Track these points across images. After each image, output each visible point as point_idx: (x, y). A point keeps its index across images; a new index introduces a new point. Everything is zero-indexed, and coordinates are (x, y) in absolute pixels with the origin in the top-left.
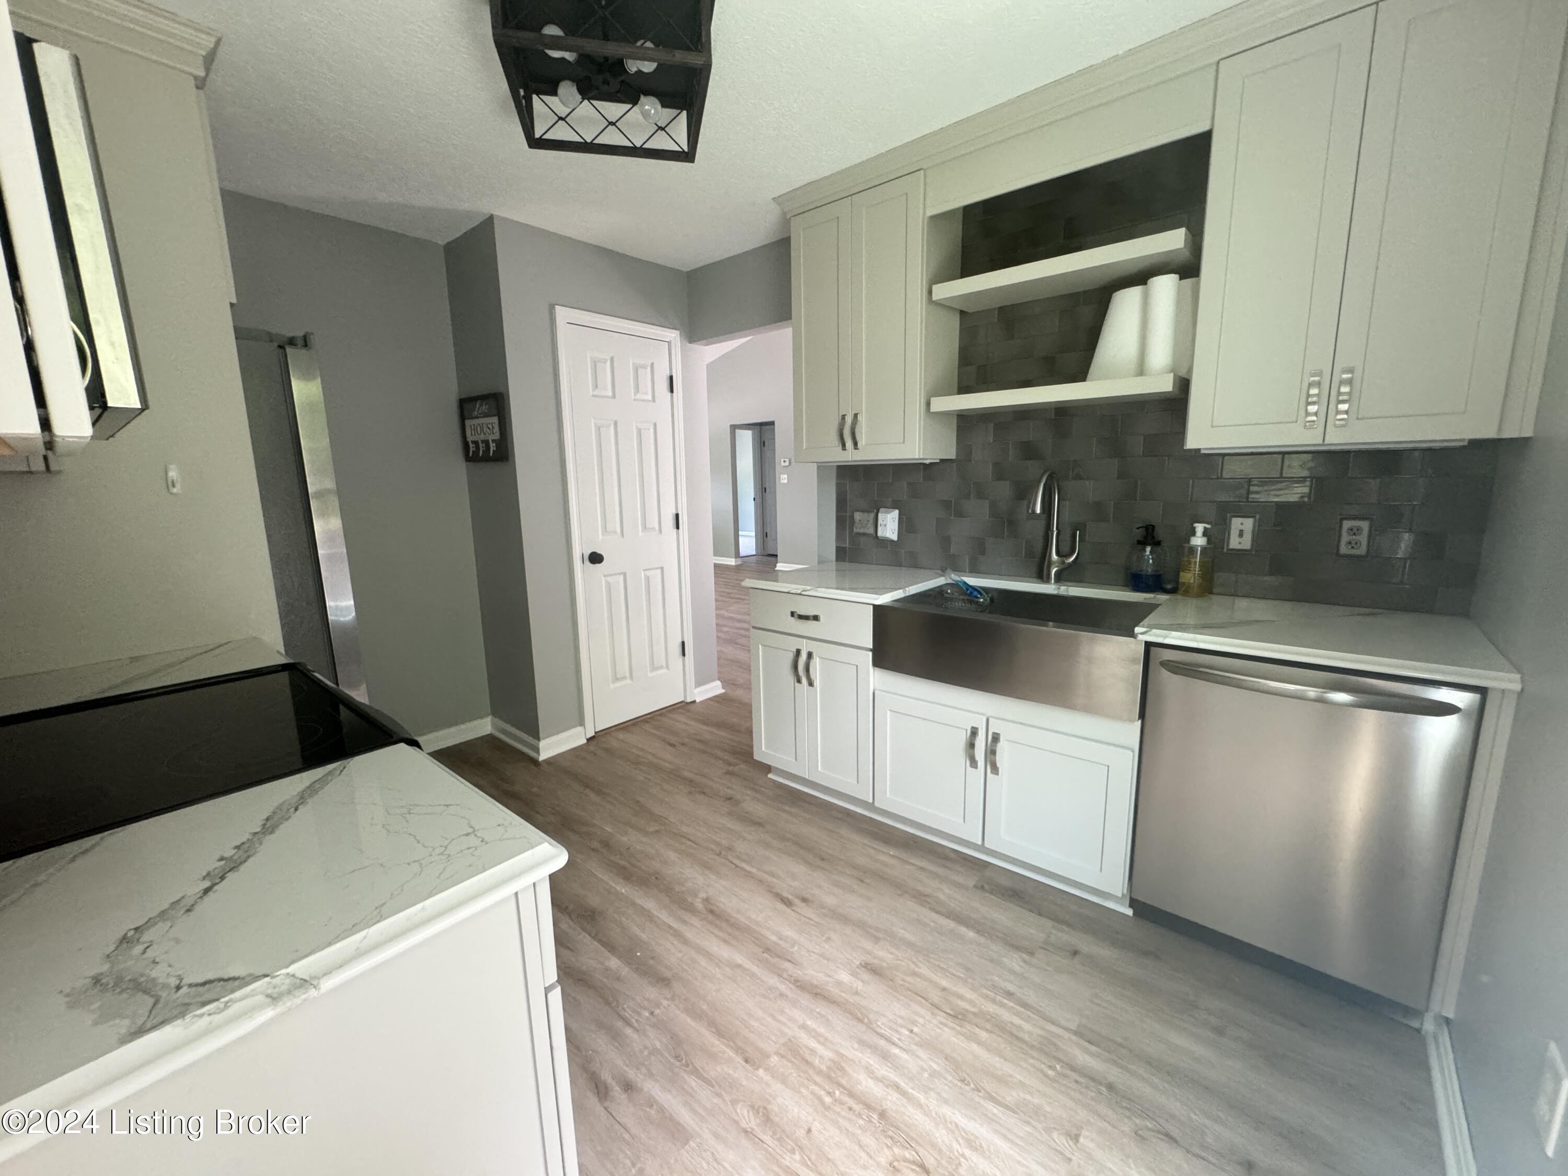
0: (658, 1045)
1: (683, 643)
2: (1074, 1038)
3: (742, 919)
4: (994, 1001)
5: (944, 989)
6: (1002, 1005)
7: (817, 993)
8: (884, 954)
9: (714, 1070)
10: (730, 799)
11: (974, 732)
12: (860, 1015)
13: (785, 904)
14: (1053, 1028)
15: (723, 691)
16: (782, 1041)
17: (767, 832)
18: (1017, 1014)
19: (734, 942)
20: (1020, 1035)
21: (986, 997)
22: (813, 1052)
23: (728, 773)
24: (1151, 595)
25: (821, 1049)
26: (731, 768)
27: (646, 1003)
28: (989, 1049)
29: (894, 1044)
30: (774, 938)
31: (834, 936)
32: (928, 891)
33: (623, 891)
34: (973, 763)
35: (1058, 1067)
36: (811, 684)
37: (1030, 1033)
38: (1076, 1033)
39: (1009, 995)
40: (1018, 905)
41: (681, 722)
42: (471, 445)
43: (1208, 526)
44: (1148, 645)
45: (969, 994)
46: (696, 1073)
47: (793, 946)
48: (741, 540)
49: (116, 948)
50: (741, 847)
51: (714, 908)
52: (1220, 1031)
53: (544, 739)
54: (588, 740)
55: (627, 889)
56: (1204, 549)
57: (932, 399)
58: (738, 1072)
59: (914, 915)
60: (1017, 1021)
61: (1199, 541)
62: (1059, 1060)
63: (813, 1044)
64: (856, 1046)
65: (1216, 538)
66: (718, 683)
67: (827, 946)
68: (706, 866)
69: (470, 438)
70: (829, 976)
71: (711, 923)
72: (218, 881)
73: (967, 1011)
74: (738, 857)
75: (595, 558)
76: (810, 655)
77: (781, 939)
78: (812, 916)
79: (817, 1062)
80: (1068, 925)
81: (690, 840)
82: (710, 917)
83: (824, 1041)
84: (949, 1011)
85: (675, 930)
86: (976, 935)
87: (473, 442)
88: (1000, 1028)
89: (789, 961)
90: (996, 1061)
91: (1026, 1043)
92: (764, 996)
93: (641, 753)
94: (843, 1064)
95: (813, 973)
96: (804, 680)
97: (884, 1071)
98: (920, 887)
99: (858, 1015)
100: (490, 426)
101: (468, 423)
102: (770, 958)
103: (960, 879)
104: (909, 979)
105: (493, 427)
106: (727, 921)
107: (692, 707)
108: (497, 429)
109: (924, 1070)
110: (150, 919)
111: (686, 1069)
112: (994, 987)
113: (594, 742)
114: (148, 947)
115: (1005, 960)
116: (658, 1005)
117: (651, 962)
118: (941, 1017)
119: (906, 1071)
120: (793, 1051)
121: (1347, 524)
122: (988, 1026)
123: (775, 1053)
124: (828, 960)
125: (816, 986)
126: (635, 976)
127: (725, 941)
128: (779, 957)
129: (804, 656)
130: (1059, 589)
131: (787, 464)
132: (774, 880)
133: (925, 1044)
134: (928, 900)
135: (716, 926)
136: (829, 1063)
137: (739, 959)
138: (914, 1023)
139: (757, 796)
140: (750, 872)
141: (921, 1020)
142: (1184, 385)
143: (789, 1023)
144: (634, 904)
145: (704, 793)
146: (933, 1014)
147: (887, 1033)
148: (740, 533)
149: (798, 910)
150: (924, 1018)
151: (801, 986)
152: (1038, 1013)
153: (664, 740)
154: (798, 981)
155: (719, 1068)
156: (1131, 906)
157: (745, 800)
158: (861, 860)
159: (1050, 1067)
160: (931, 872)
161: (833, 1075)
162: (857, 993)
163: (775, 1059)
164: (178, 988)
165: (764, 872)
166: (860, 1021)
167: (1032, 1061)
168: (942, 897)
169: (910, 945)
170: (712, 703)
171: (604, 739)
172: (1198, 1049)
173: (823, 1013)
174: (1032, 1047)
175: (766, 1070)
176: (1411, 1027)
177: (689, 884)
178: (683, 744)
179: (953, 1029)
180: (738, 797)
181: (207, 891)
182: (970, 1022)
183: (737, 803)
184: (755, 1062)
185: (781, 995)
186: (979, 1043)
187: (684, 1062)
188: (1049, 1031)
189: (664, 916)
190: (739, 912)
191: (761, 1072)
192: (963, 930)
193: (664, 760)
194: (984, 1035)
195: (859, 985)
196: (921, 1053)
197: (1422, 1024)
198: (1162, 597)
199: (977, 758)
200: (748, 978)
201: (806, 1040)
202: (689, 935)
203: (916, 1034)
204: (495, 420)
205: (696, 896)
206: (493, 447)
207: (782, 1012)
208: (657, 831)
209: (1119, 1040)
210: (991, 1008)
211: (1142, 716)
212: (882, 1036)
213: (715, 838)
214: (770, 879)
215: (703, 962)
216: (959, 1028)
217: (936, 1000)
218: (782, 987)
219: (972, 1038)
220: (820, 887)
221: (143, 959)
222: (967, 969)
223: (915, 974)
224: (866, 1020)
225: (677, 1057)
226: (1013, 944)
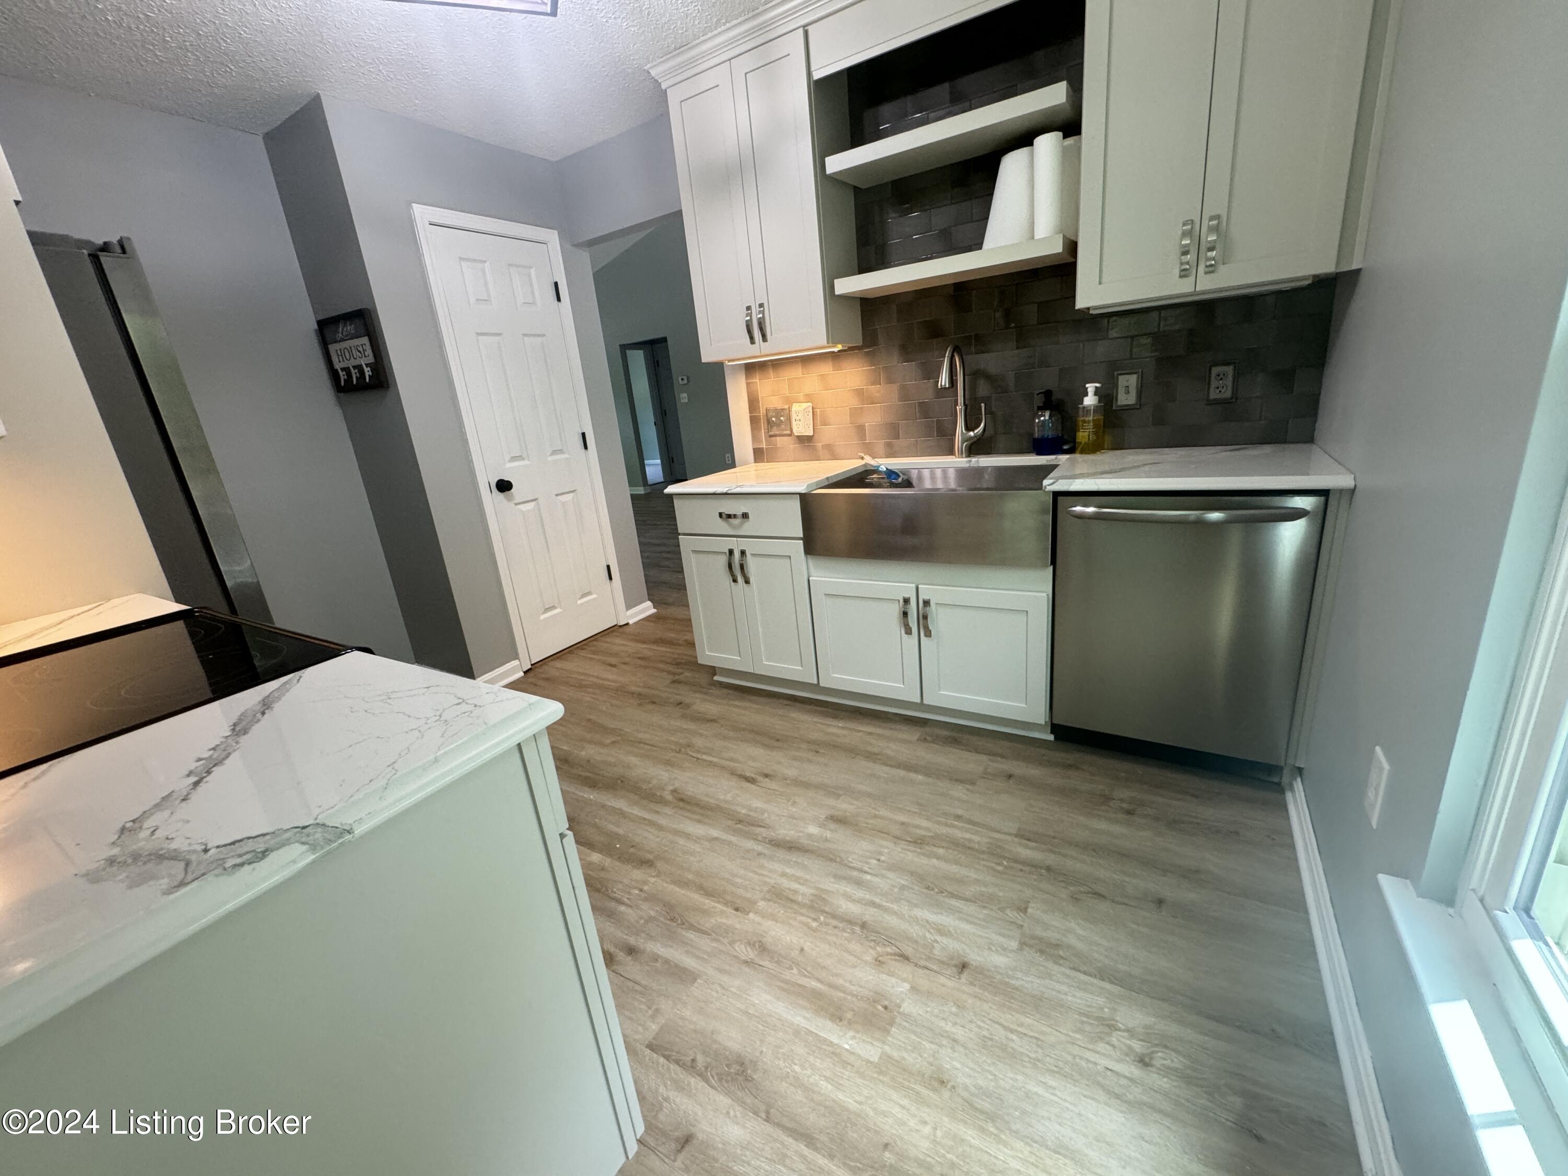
0: (652, 913)
1: (608, 567)
2: (1016, 840)
3: (712, 801)
4: (946, 825)
5: (903, 824)
6: (953, 826)
7: (791, 847)
8: (845, 806)
9: (708, 923)
10: (681, 703)
11: (906, 601)
12: (831, 856)
13: (749, 781)
14: (997, 836)
15: (654, 611)
16: (765, 889)
17: (722, 726)
18: (967, 831)
19: (706, 820)
20: (972, 845)
21: (939, 823)
22: (795, 892)
23: (674, 682)
24: (1053, 457)
25: (802, 889)
26: (677, 677)
27: (633, 883)
28: (946, 860)
29: (865, 872)
30: (744, 811)
31: (797, 799)
32: (876, 750)
33: (592, 797)
34: (909, 631)
35: (1005, 863)
36: (747, 582)
37: (979, 843)
38: (1016, 836)
39: (958, 817)
40: (958, 749)
41: (618, 644)
42: (341, 373)
43: (1098, 385)
44: (1056, 495)
45: (924, 823)
46: (692, 927)
47: (763, 814)
48: (647, 469)
49: (119, 837)
50: (699, 742)
51: (683, 796)
52: (1129, 812)
53: (479, 677)
54: (525, 672)
55: (596, 795)
56: (1096, 409)
57: (836, 281)
58: (731, 920)
59: (869, 772)
60: (968, 836)
61: (1090, 400)
62: (1005, 858)
63: (795, 886)
64: (832, 880)
65: (1106, 397)
66: (649, 603)
67: (794, 810)
68: (669, 763)
69: (338, 366)
70: (800, 832)
71: (681, 809)
72: (205, 775)
73: (924, 836)
74: (698, 752)
75: (504, 486)
76: (743, 553)
77: (751, 811)
78: (777, 788)
79: (800, 899)
80: (1003, 757)
81: (646, 744)
82: (681, 804)
83: (804, 882)
84: (909, 839)
85: (649, 821)
86: (925, 778)
87: (343, 369)
88: (955, 844)
89: (761, 826)
90: (954, 869)
91: (977, 851)
92: (743, 858)
93: (582, 677)
94: (823, 896)
95: (785, 832)
96: (740, 579)
97: (860, 894)
98: (869, 748)
99: (829, 857)
100: (361, 349)
101: (333, 348)
102: (744, 828)
103: (905, 736)
104: (871, 821)
105: (364, 351)
106: (697, 805)
107: (626, 629)
108: (369, 352)
109: (894, 886)
110: (145, 812)
111: (684, 926)
112: (945, 814)
113: (531, 674)
114: (155, 831)
115: (950, 792)
116: (645, 883)
117: (632, 850)
118: (903, 844)
119: (879, 891)
120: (778, 895)
121: (1215, 370)
122: (944, 844)
123: (762, 899)
124: (796, 819)
125: (789, 842)
126: (618, 863)
127: (699, 822)
128: (753, 825)
129: (737, 555)
130: (970, 461)
131: (685, 381)
132: (736, 765)
133: (893, 867)
134: (879, 757)
135: (689, 811)
136: (811, 898)
137: (715, 833)
138: (881, 854)
139: (706, 697)
140: (711, 762)
141: (886, 850)
142: (1072, 247)
143: (770, 874)
144: (603, 806)
145: (654, 703)
146: (895, 843)
147: (858, 865)
148: (646, 462)
149: (763, 785)
150: (887, 848)
151: (776, 844)
152: (984, 826)
153: (604, 663)
154: (773, 841)
155: (713, 921)
156: (1052, 732)
157: (695, 703)
158: (815, 736)
159: (998, 864)
160: (879, 735)
161: (816, 905)
162: (827, 840)
163: (761, 904)
164: (206, 851)
165: (724, 759)
166: (831, 860)
167: (984, 863)
168: (889, 752)
169: (869, 795)
170: (646, 623)
171: (541, 670)
172: (1117, 829)
173: (800, 861)
174: (983, 852)
175: (756, 913)
176: (1273, 782)
177: (655, 782)
178: (624, 664)
179: (915, 852)
180: (687, 701)
181: (196, 784)
182: (927, 844)
183: (688, 706)
184: (744, 909)
185: (759, 854)
186: (938, 858)
187: (679, 922)
188: (991, 838)
189: (636, 811)
190: (707, 795)
191: (751, 915)
192: (912, 775)
193: (608, 680)
194: (941, 851)
195: (828, 834)
196: (890, 875)
197: (1281, 778)
198: (1063, 458)
199: (911, 625)
200: (726, 847)
201: (785, 883)
202: (663, 821)
203: (883, 862)
204: (365, 340)
205: (663, 789)
206: (368, 372)
207: (762, 867)
208: (613, 742)
209: (1053, 834)
210: (944, 830)
211: (1054, 562)
212: (854, 868)
213: (673, 739)
214: (732, 764)
215: (682, 841)
216: (919, 850)
217: (898, 833)
218: (759, 848)
219: (930, 855)
220: (779, 763)
221: (153, 840)
222: (921, 805)
223: (876, 816)
224: (838, 860)
225: (673, 920)
226: (957, 778)
